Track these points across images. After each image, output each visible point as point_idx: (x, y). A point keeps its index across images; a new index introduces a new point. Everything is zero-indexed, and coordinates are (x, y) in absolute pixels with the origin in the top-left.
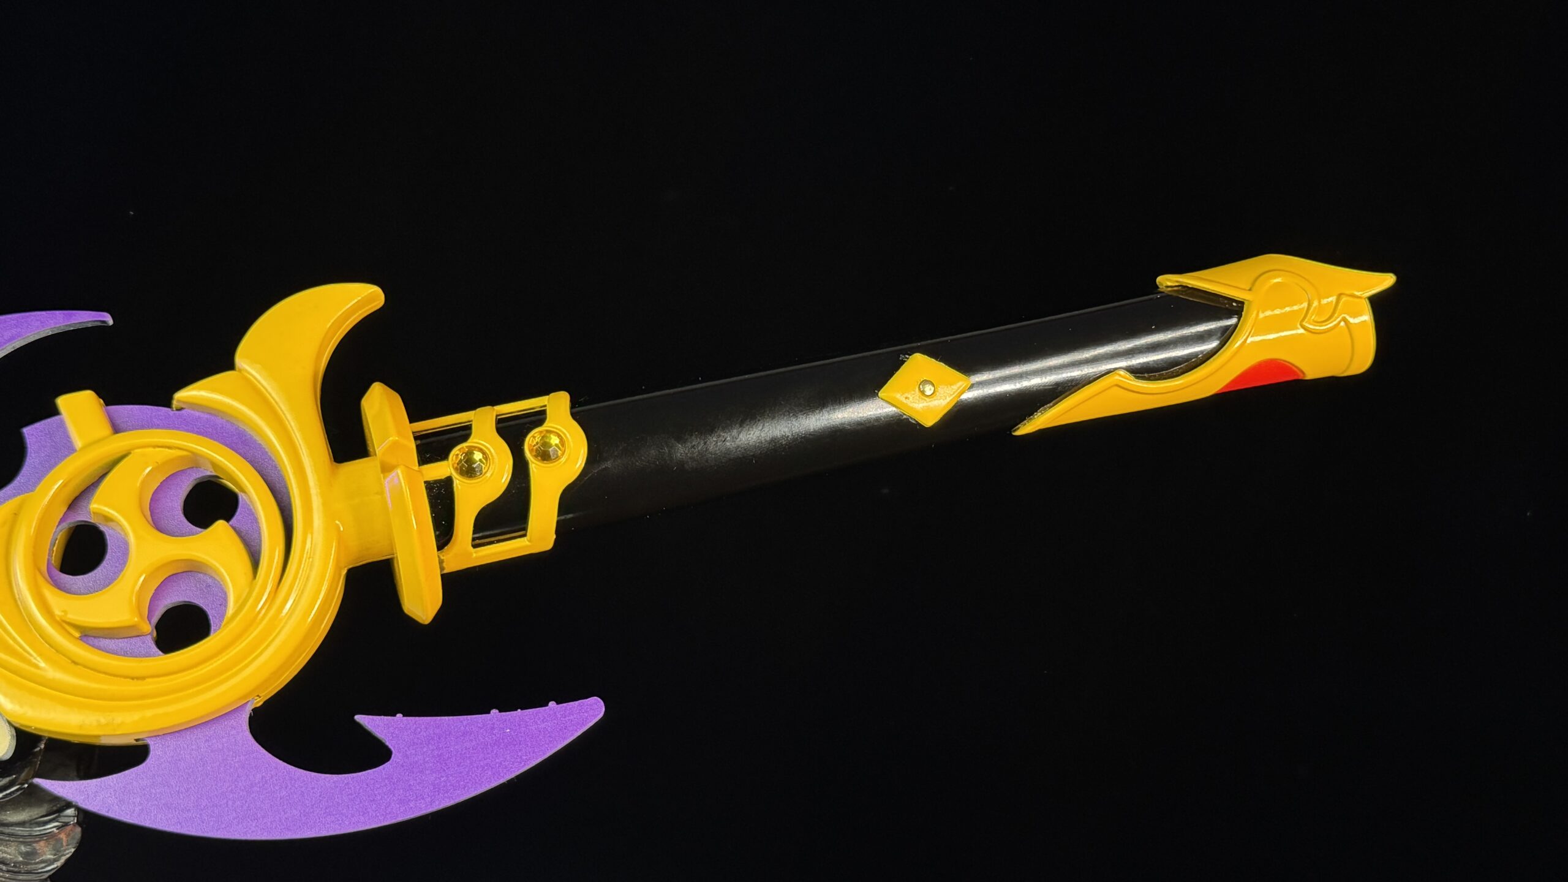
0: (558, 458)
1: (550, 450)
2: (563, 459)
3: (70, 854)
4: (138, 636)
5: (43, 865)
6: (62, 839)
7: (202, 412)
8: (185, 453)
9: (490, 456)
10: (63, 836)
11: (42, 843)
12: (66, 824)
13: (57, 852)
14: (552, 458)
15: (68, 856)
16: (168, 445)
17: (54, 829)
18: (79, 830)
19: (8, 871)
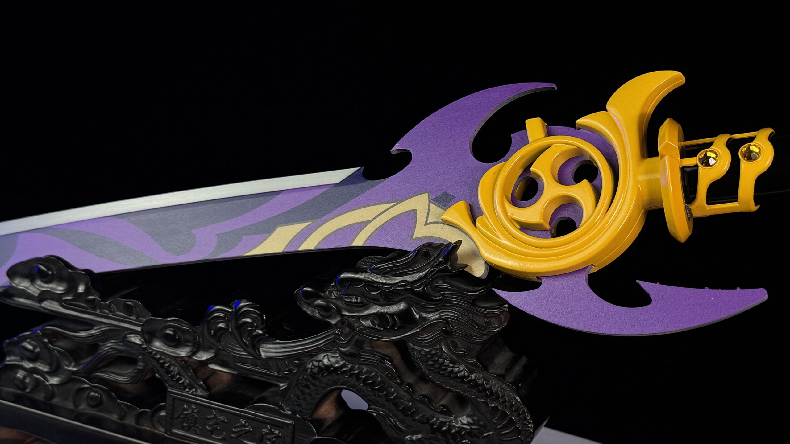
0: (756, 159)
1: (751, 154)
2: (759, 159)
3: (505, 326)
4: (544, 231)
5: (493, 329)
6: (502, 318)
7: (588, 131)
8: (575, 147)
9: (719, 156)
10: (502, 317)
11: (494, 319)
12: (504, 311)
13: (500, 323)
14: (753, 159)
15: (504, 326)
16: (567, 143)
17: (498, 312)
18: (509, 315)
19: (478, 329)
